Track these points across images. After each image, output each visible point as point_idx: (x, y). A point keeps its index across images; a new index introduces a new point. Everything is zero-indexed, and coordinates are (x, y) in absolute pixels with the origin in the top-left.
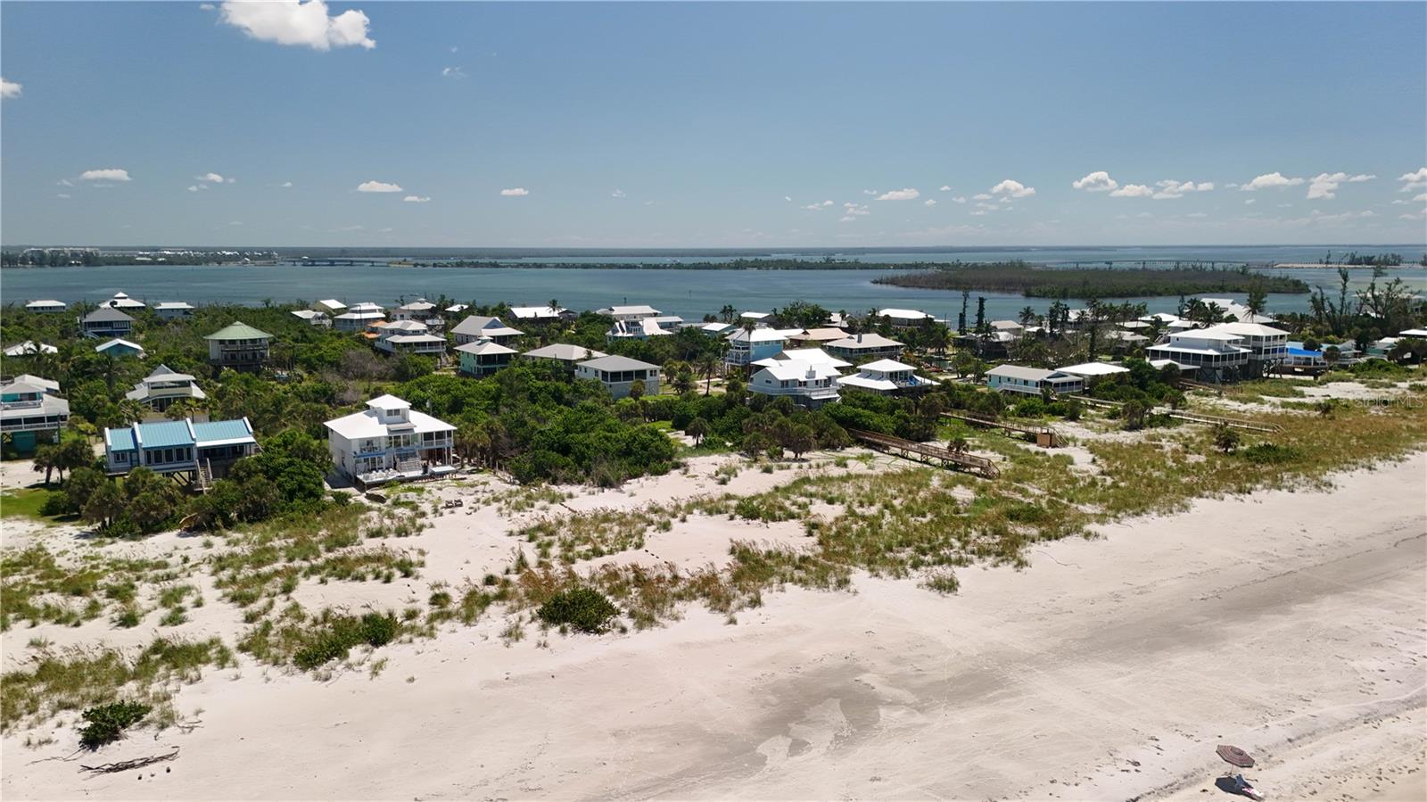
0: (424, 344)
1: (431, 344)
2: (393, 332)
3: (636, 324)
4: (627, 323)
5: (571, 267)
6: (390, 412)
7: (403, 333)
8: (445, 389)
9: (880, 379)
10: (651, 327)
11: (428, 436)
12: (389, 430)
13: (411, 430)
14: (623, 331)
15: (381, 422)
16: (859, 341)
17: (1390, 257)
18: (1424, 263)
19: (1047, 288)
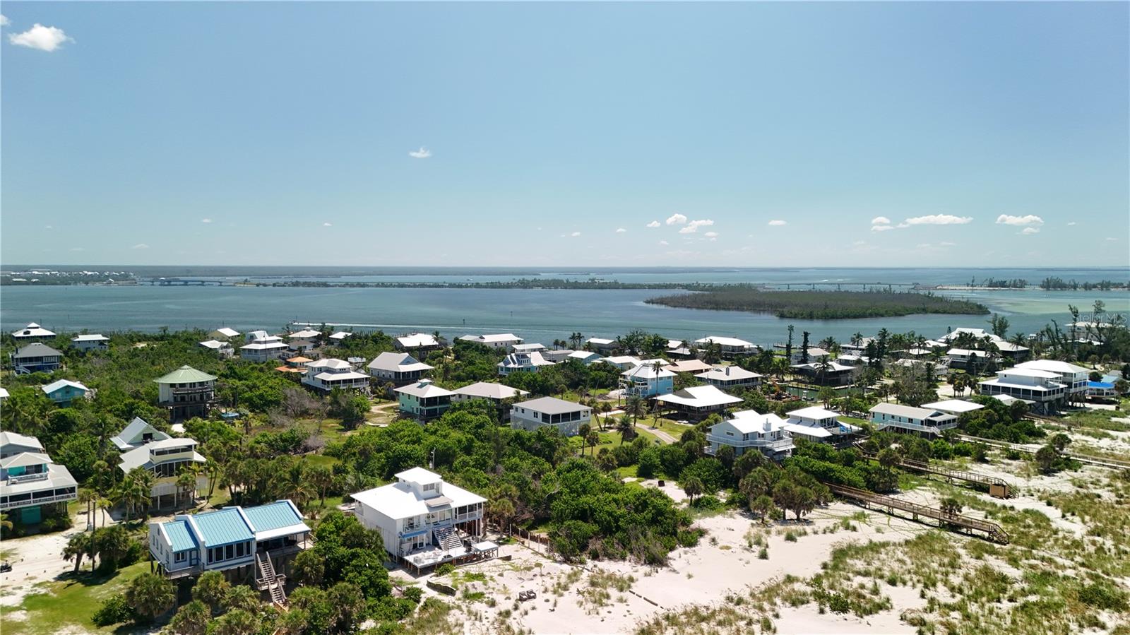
0: (350, 381)
1: (356, 380)
2: (320, 370)
3: (524, 356)
4: (517, 356)
7: (330, 371)
9: (812, 426)
10: (537, 360)
12: (429, 507)
13: (448, 505)
14: (514, 363)
15: (419, 498)
16: (728, 374)
17: (1018, 281)
18: (1042, 286)
19: (795, 310)
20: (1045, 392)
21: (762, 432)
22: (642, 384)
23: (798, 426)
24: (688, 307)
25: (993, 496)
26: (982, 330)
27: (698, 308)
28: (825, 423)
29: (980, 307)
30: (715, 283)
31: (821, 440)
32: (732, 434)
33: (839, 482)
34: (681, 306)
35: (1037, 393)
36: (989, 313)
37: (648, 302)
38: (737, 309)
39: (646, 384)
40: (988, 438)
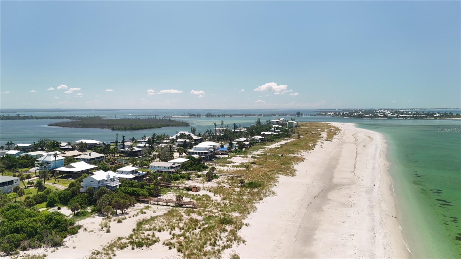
9: (127, 174)
16: (90, 156)
17: (198, 114)
18: (206, 116)
19: (119, 127)
20: (208, 153)
21: (106, 179)
22: (48, 164)
23: (122, 175)
24: (70, 127)
25: (193, 192)
26: (188, 132)
27: (75, 127)
28: (132, 172)
29: (187, 123)
30: (83, 116)
31: (131, 179)
32: (93, 182)
33: (139, 195)
34: (67, 127)
35: (205, 153)
36: (190, 126)
37: (49, 125)
38: (94, 127)
39: (50, 164)
40: (191, 171)
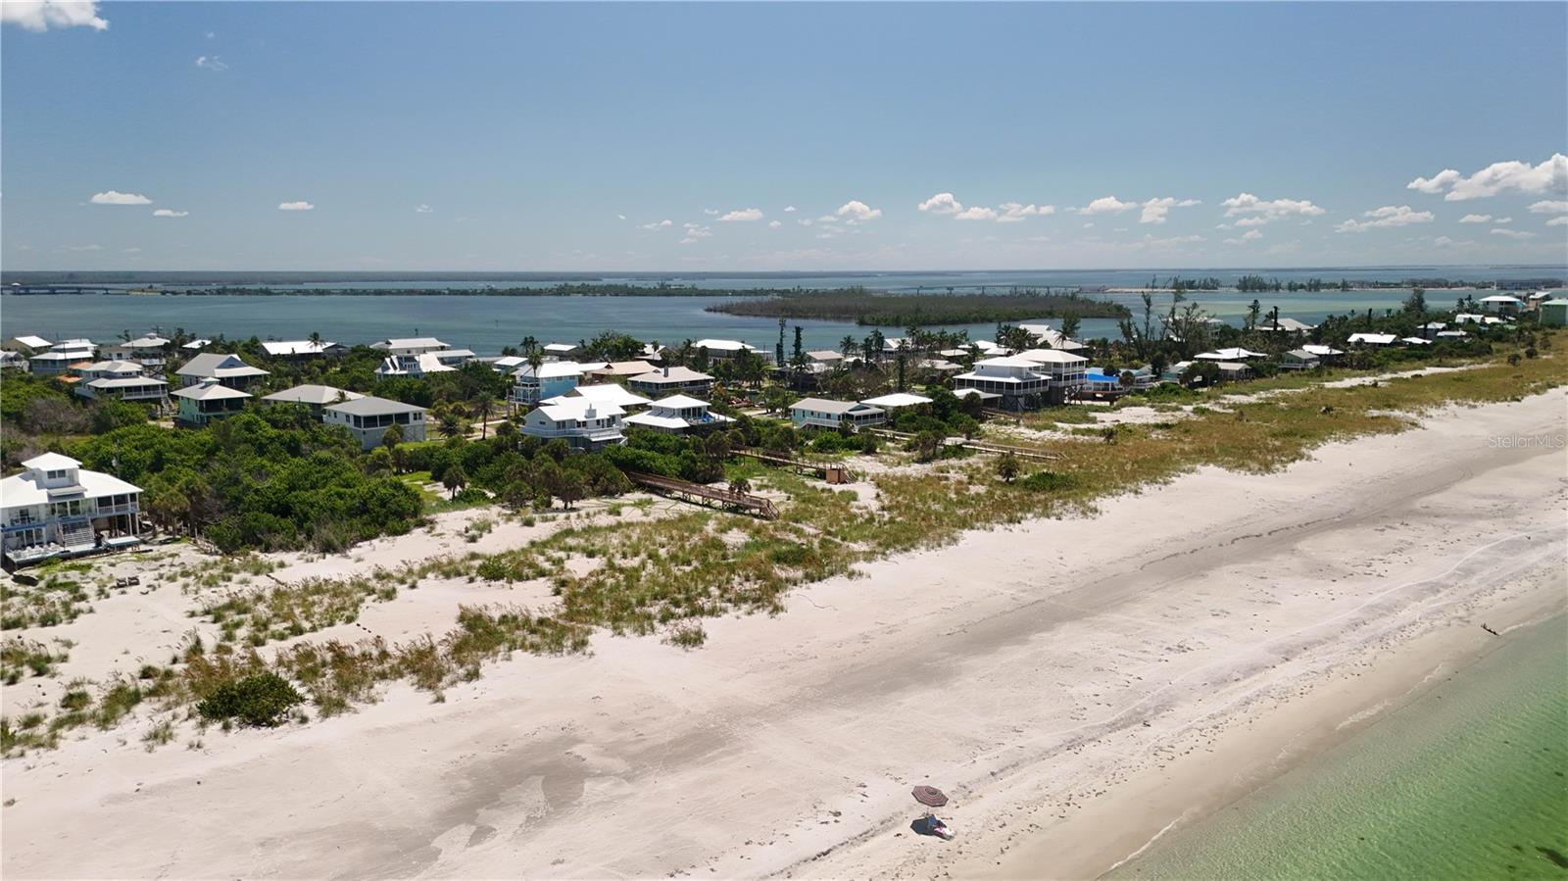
0: (137, 389)
1: (147, 388)
2: (97, 375)
3: (412, 359)
4: (399, 358)
5: (361, 294)
6: (52, 474)
7: (110, 375)
8: (148, 443)
9: (670, 417)
10: (429, 363)
11: (104, 501)
12: (50, 497)
13: (81, 494)
14: (395, 368)
15: (40, 486)
16: (666, 375)
17: (1209, 280)
18: (1238, 287)
19: (879, 316)
20: (1018, 384)
22: (532, 386)
23: (656, 417)
25: (825, 482)
28: (685, 413)
29: (1119, 308)
31: (677, 431)
32: (544, 423)
33: (648, 471)
34: (748, 315)
35: (1010, 386)
39: (538, 385)
